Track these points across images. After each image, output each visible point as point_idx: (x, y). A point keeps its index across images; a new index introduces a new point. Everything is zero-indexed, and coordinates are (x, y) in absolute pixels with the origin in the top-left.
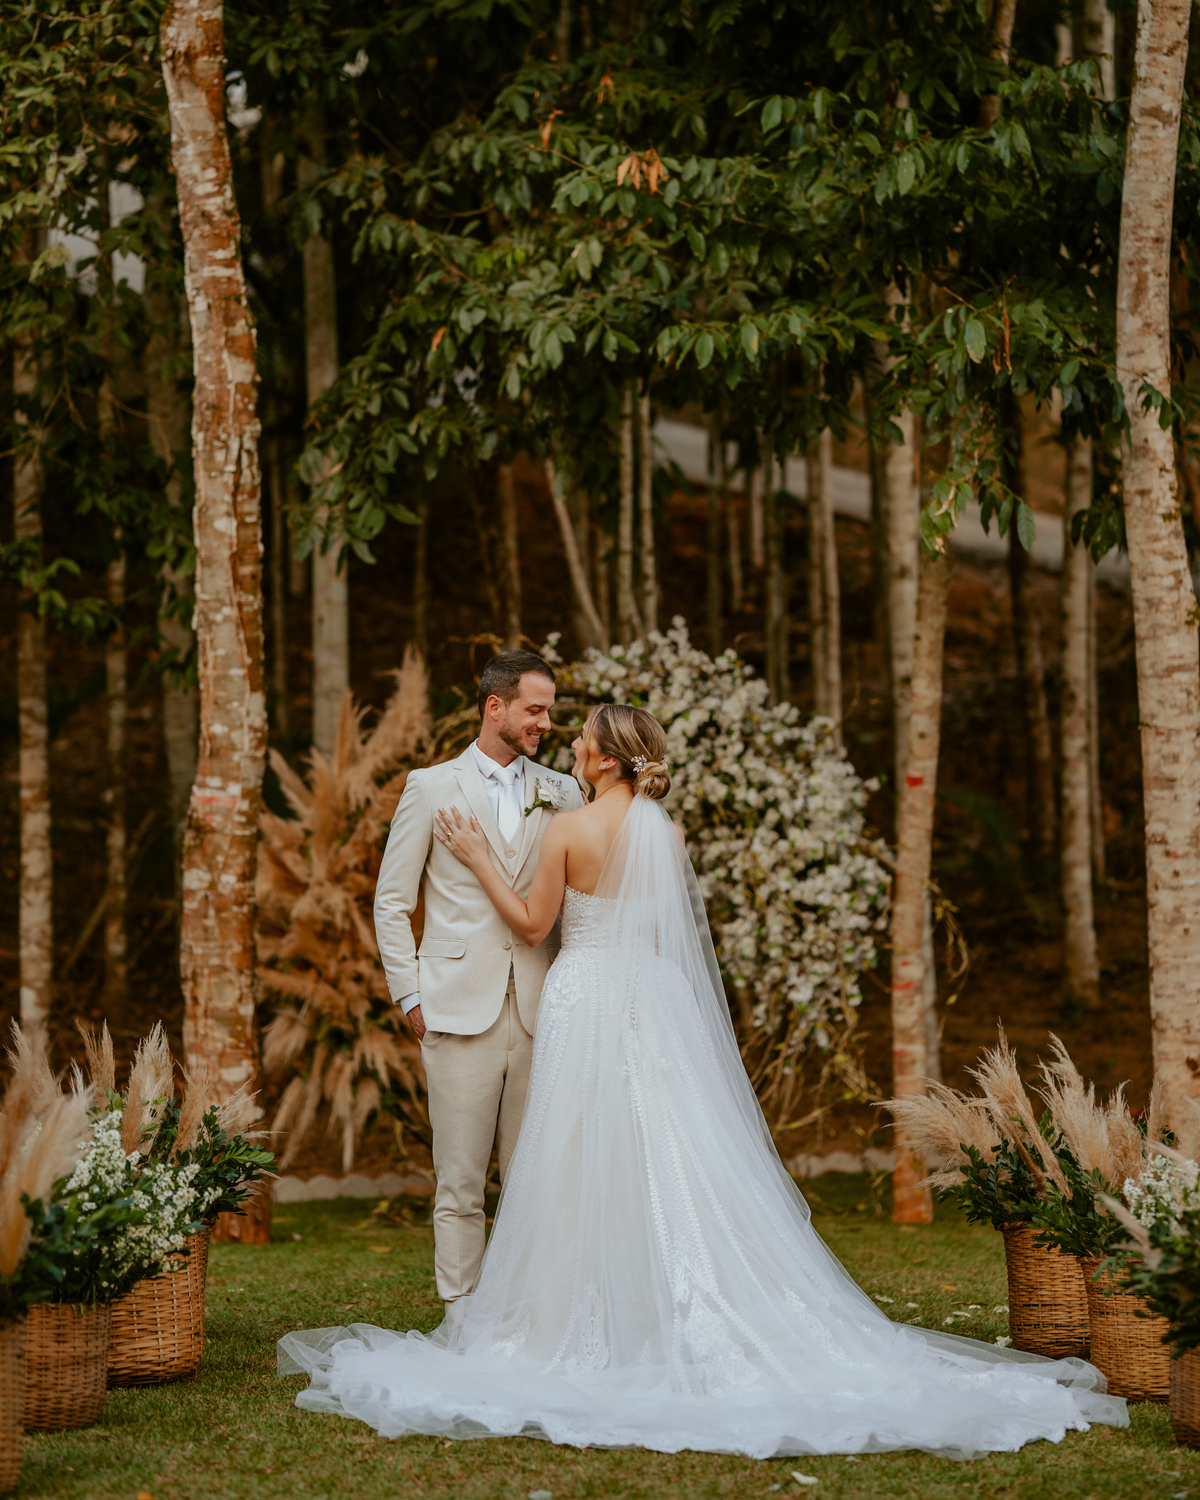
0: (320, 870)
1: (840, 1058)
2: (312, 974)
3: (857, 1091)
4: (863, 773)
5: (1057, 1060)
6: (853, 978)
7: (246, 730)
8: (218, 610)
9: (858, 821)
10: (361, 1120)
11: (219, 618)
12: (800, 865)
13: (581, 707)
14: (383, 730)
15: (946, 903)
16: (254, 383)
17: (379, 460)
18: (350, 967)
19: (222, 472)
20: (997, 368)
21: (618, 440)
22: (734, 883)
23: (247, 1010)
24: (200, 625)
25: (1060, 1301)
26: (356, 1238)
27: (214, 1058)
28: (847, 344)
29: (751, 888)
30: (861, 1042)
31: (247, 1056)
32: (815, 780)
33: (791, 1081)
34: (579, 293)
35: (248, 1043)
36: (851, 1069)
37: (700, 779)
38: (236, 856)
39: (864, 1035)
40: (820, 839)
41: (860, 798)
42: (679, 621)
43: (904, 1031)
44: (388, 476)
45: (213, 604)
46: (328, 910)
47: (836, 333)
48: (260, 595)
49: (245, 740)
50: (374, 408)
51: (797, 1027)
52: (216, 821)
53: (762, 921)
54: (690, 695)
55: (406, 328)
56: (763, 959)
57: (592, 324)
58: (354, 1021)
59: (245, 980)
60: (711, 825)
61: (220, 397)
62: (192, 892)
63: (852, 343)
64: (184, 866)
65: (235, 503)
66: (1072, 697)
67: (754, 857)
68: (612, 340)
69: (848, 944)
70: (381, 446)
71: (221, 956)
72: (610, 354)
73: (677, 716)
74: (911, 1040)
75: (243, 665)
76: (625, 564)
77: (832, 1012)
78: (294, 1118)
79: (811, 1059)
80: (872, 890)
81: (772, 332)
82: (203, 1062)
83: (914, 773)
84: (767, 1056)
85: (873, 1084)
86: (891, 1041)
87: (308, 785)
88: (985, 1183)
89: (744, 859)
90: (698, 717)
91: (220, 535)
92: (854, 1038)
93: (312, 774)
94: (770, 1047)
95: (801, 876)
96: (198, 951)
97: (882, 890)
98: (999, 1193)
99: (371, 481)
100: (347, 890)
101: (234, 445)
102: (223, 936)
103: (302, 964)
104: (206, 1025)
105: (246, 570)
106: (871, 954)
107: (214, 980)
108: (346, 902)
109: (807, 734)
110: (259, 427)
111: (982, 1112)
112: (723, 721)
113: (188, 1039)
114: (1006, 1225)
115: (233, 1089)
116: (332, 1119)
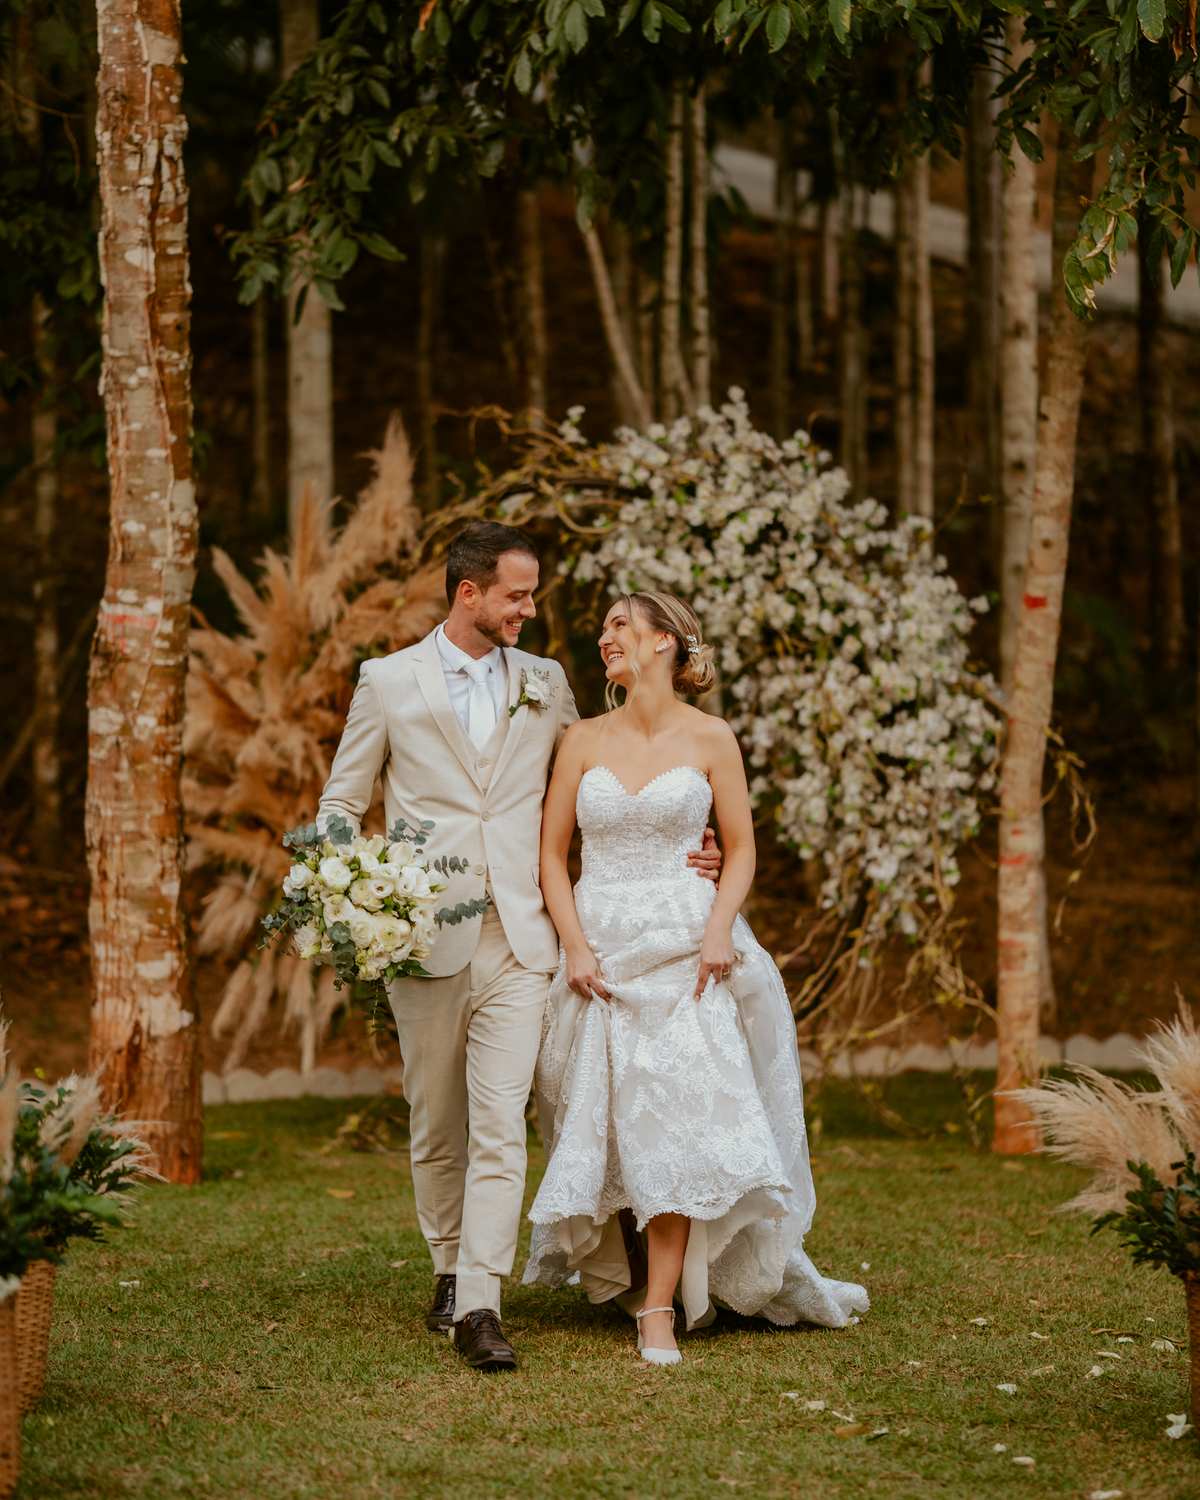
0: (274, 705)
1: (931, 951)
2: (263, 835)
3: (952, 993)
4: (968, 592)
6: (950, 850)
7: (169, 528)
8: (131, 371)
9: (961, 651)
10: (325, 1017)
11: (133, 381)
12: (885, 707)
13: (611, 502)
14: (354, 528)
15: (1072, 756)
16: (178, 66)
17: (350, 176)
19: (136, 187)
20: (1178, 53)
21: (665, 158)
22: (801, 729)
23: (172, 889)
24: (108, 391)
26: (312, 1171)
27: (128, 949)
29: (822, 737)
30: (958, 931)
31: (170, 947)
32: (907, 600)
33: (869, 977)
35: (173, 931)
36: (944, 965)
37: (761, 597)
38: (156, 693)
39: (963, 922)
40: (912, 674)
41: (964, 622)
42: (736, 393)
43: (1013, 917)
44: (361, 196)
45: (124, 363)
46: (285, 756)
48: (187, 353)
49: (167, 542)
50: (345, 106)
51: (877, 910)
52: (131, 646)
53: (836, 778)
54: (749, 490)
56: (835, 824)
59: (168, 851)
60: (773, 655)
61: (131, 84)
62: (100, 737)
64: (89, 704)
65: (152, 229)
67: (827, 698)
68: (654, 15)
69: (944, 807)
70: (353, 157)
71: (137, 819)
72: (651, 35)
73: (732, 516)
74: (1021, 927)
75: (164, 444)
76: (671, 317)
77: (923, 891)
78: (241, 1016)
79: (897, 947)
80: (976, 739)
82: (114, 953)
83: (1035, 591)
84: (837, 944)
85: (972, 984)
86: (994, 927)
87: (262, 593)
88: (1156, 1214)
89: (814, 699)
90: (760, 517)
91: (133, 270)
92: (950, 927)
93: (267, 581)
94: (842, 933)
95: (887, 721)
96: (106, 812)
97: (991, 740)
98: (1179, 1230)
99: (339, 203)
100: (310, 730)
101: (152, 151)
102: (140, 794)
103: (251, 822)
104: (117, 907)
105: (168, 318)
106: (974, 821)
107: (128, 850)
108: (306, 745)
109: (898, 540)
110: (185, 127)
111: (1157, 1112)
112: (791, 523)
113: (95, 924)
114: (1191, 1274)
115: (152, 989)
116: (287, 1018)
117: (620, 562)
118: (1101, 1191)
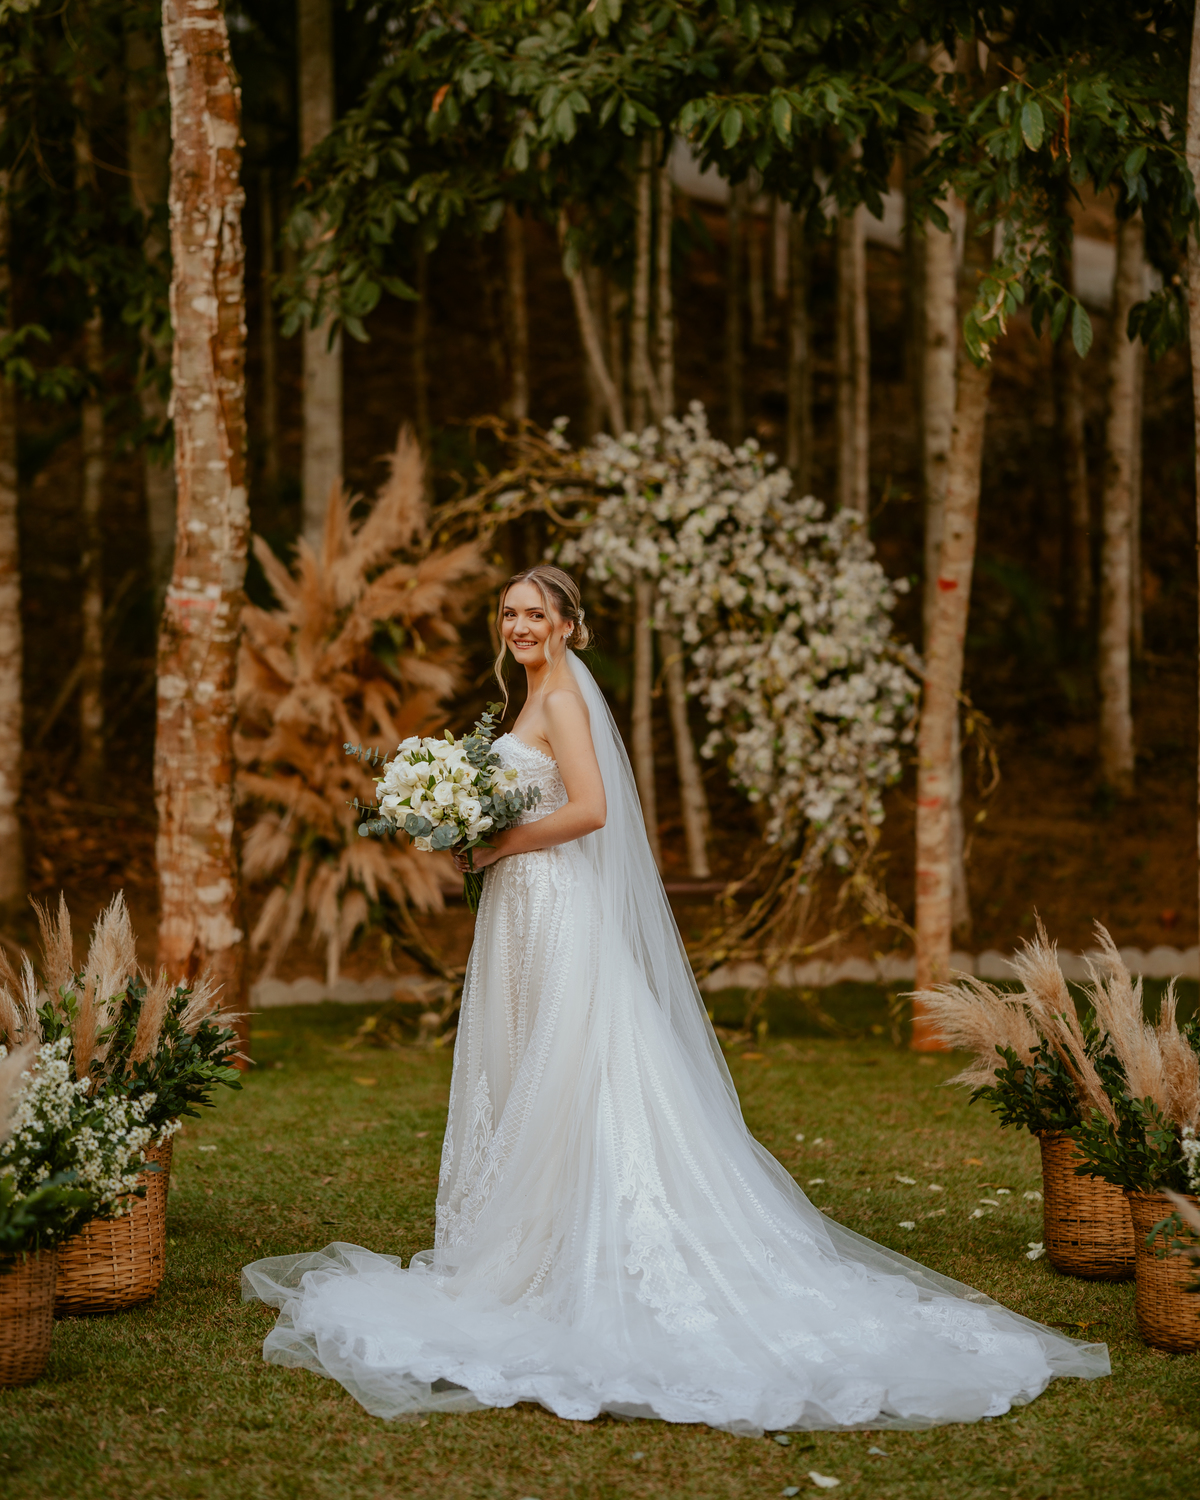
0: (304, 668)
1: (860, 880)
2: (296, 781)
3: (876, 915)
4: (891, 575)
5: (1103, 950)
6: (876, 793)
7: (226, 527)
8: (196, 398)
9: (885, 626)
10: (347, 934)
11: (197, 406)
12: (821, 673)
13: (591, 499)
14: (374, 521)
15: (978, 715)
16: (237, 148)
17: (374, 230)
18: (337, 773)
19: (202, 247)
20: (1055, 154)
21: (635, 195)
22: (750, 691)
23: (226, 827)
24: (177, 413)
25: (1100, 1217)
26: (339, 1064)
27: (190, 878)
28: (889, 119)
29: (768, 697)
30: (882, 863)
31: (225, 876)
32: (840, 583)
33: (806, 903)
34: (595, 52)
35: (227, 863)
36: (870, 891)
37: (717, 580)
38: (214, 664)
39: (885, 855)
40: (845, 646)
41: (888, 601)
42: (696, 406)
43: (930, 851)
44: (384, 248)
45: (191, 391)
46: (315, 713)
47: (878, 106)
48: (242, 382)
49: (224, 538)
50: (370, 170)
51: (814, 843)
52: (193, 625)
53: (780, 732)
54: (707, 490)
55: (404, 83)
56: (779, 773)
57: (608, 93)
58: (341, 830)
59: (223, 795)
60: (726, 628)
61: (200, 164)
62: (167, 701)
63: (895, 118)
64: (159, 672)
65: (215, 282)
66: (1116, 469)
67: (773, 665)
68: (630, 110)
69: (871, 758)
70: (377, 213)
71: (198, 769)
72: (628, 128)
73: (692, 512)
74: (935, 859)
75: (223, 458)
76: (640, 331)
77: (852, 829)
78: (276, 929)
79: (831, 876)
80: (898, 700)
81: (806, 109)
82: (178, 880)
83: (947, 576)
84: (781, 873)
85: (894, 907)
86: (914, 860)
87: (295, 574)
88: (1019, 1087)
89: (761, 667)
90: (716, 513)
91: (199, 316)
92: (875, 859)
93: (301, 564)
94: (785, 863)
95: (823, 685)
96: (173, 763)
97: (910, 699)
98: (1036, 1099)
99: (365, 251)
100: (335, 691)
101: (215, 218)
102: (200, 747)
103: (286, 769)
104: (181, 843)
105: (227, 354)
106: (896, 769)
107: (190, 794)
108: (333, 704)
109: (832, 531)
110: (242, 197)
111: (1020, 1008)
112: (743, 517)
113: (162, 855)
114: (1043, 1132)
115: (210, 910)
116: (316, 935)
117: (599, 551)
118: (977, 1070)
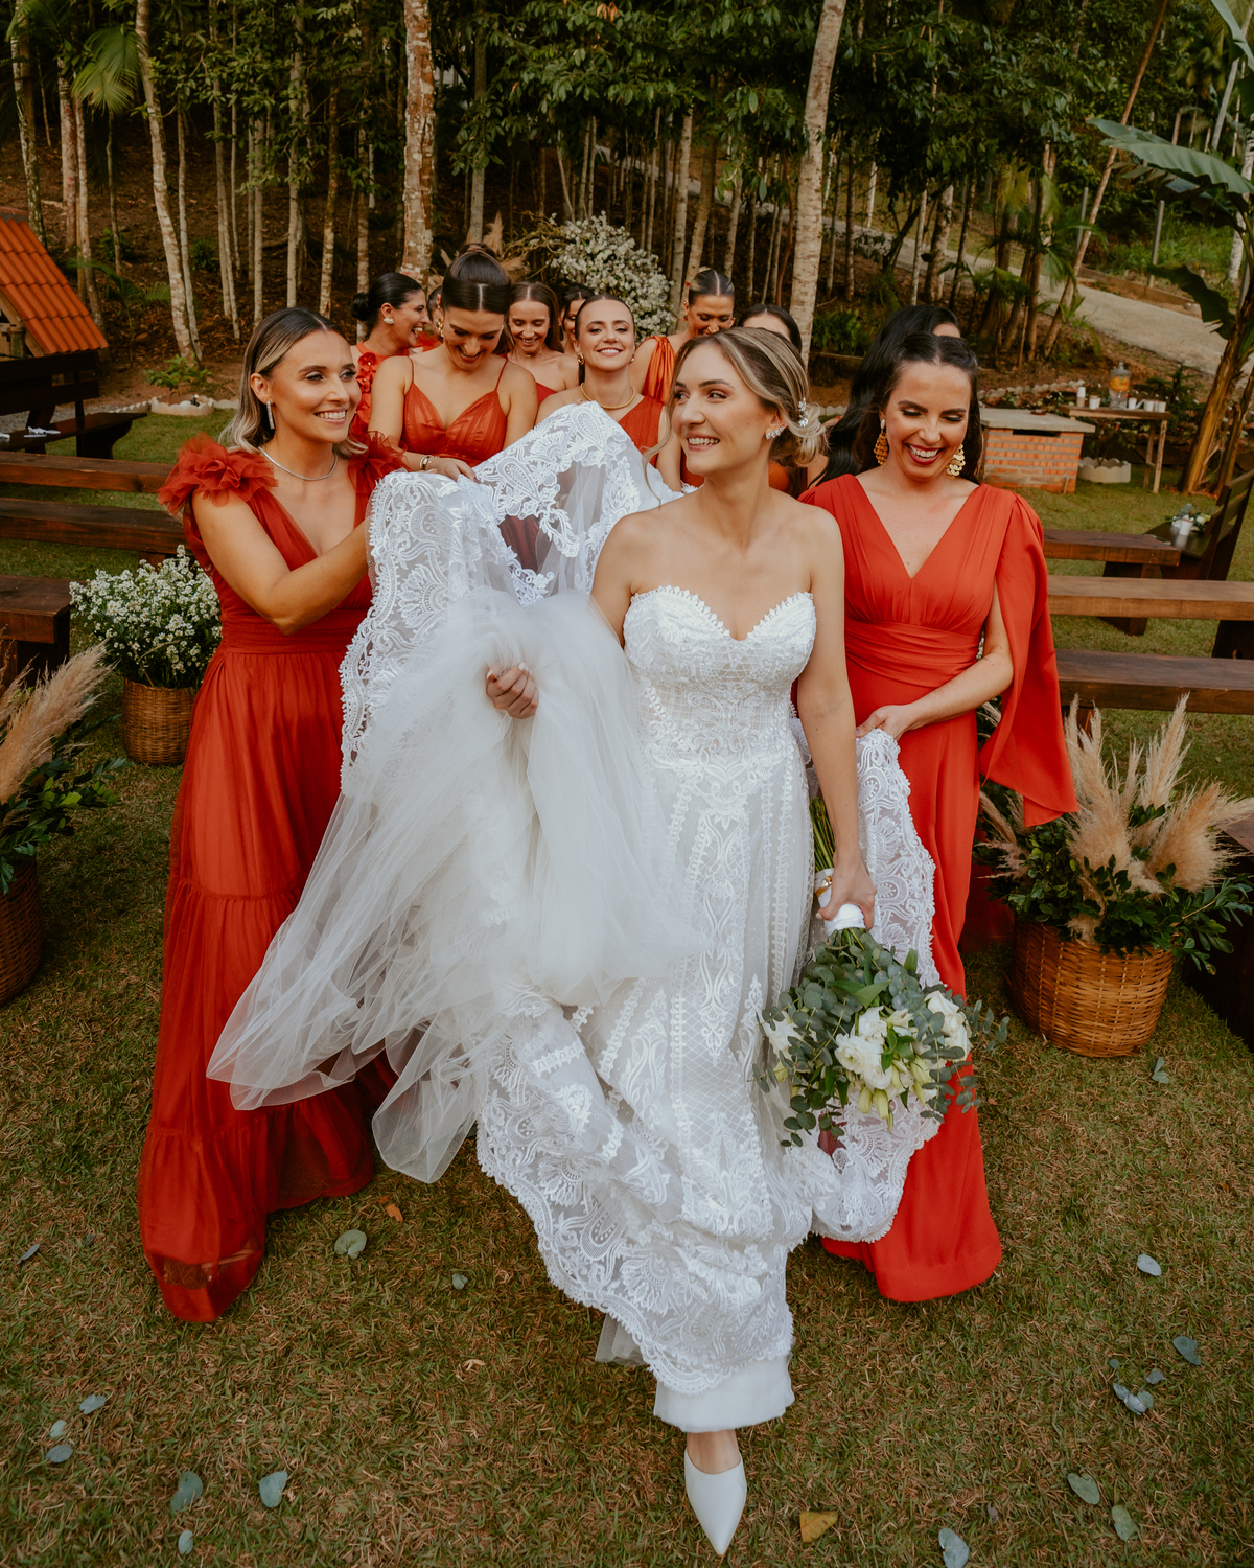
7: (423, 245)
8: (413, 193)
9: (665, 297)
11: (413, 197)
12: (642, 313)
13: (563, 244)
16: (433, 97)
17: (488, 136)
19: (417, 132)
24: (406, 199)
32: (651, 281)
34: (575, 71)
41: (667, 288)
44: (492, 144)
45: (411, 190)
48: (431, 189)
49: (422, 249)
54: (606, 243)
55: (502, 82)
57: (580, 83)
61: (418, 100)
65: (422, 147)
68: (588, 91)
72: (586, 98)
73: (600, 251)
75: (423, 218)
76: (583, 187)
81: (660, 90)
90: (608, 252)
91: (415, 161)
95: (642, 317)
101: (423, 122)
105: (426, 177)
109: (648, 261)
110: (435, 115)
112: (618, 254)
117: (565, 263)
